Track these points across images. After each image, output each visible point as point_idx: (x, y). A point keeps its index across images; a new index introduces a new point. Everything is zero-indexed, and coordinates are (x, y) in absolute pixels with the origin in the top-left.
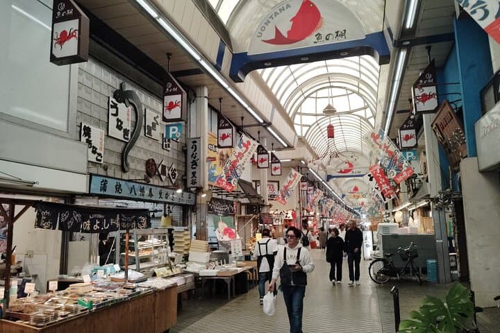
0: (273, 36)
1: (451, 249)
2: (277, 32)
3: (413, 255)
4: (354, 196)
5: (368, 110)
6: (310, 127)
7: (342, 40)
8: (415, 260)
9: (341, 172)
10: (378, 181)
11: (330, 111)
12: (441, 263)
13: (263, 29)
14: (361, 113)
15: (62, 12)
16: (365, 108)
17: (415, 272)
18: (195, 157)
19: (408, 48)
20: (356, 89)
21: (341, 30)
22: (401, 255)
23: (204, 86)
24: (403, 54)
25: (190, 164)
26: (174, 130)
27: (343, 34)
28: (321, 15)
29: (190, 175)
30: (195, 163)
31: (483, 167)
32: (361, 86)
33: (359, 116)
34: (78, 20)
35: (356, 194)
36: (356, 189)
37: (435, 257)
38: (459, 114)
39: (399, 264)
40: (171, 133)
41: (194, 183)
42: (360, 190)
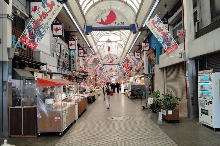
0: (100, 21)
1: (150, 89)
2: (102, 20)
3: (140, 90)
4: (111, 72)
5: (122, 41)
6: (101, 46)
7: (122, 25)
8: (140, 92)
9: (109, 63)
10: (126, 68)
11: (109, 41)
12: (147, 92)
13: (97, 18)
14: (119, 42)
15: (56, 22)
16: (121, 41)
17: (140, 95)
18: (74, 60)
19: (142, 31)
20: (120, 35)
21: (122, 22)
22: (136, 91)
23: (76, 35)
24: (140, 32)
25: (72, 62)
26: (72, 52)
27: (123, 23)
28: (116, 16)
29: (72, 66)
30: (74, 62)
31: (160, 67)
32: (121, 34)
33: (118, 43)
34: (61, 25)
35: (112, 71)
36: (112, 69)
37: (145, 91)
38: (155, 51)
39: (135, 93)
40: (71, 53)
41: (73, 68)
42: (113, 69)
